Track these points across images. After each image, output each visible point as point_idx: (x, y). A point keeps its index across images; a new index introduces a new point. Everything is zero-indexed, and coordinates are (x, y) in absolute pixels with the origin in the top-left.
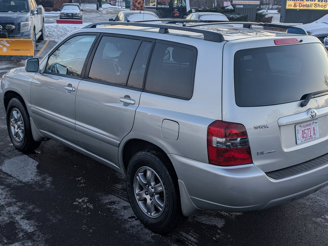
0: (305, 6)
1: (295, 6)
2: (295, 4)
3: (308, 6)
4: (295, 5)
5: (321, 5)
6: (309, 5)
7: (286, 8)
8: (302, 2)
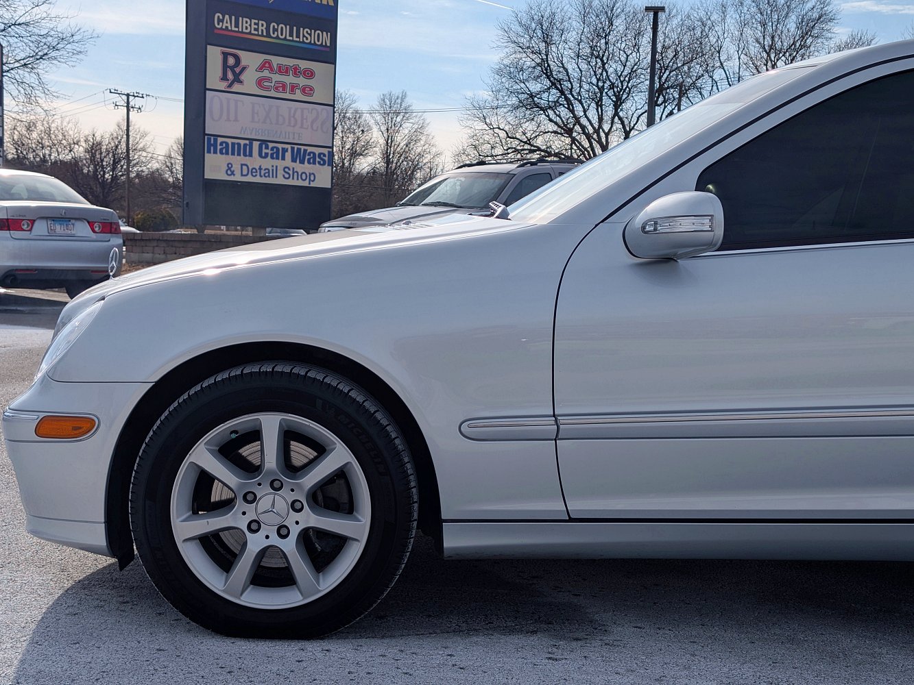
0: (256, 172)
1: (229, 172)
2: (228, 164)
3: (268, 173)
4: (229, 169)
5: (300, 174)
6: (269, 170)
7: (205, 177)
8: (247, 160)
